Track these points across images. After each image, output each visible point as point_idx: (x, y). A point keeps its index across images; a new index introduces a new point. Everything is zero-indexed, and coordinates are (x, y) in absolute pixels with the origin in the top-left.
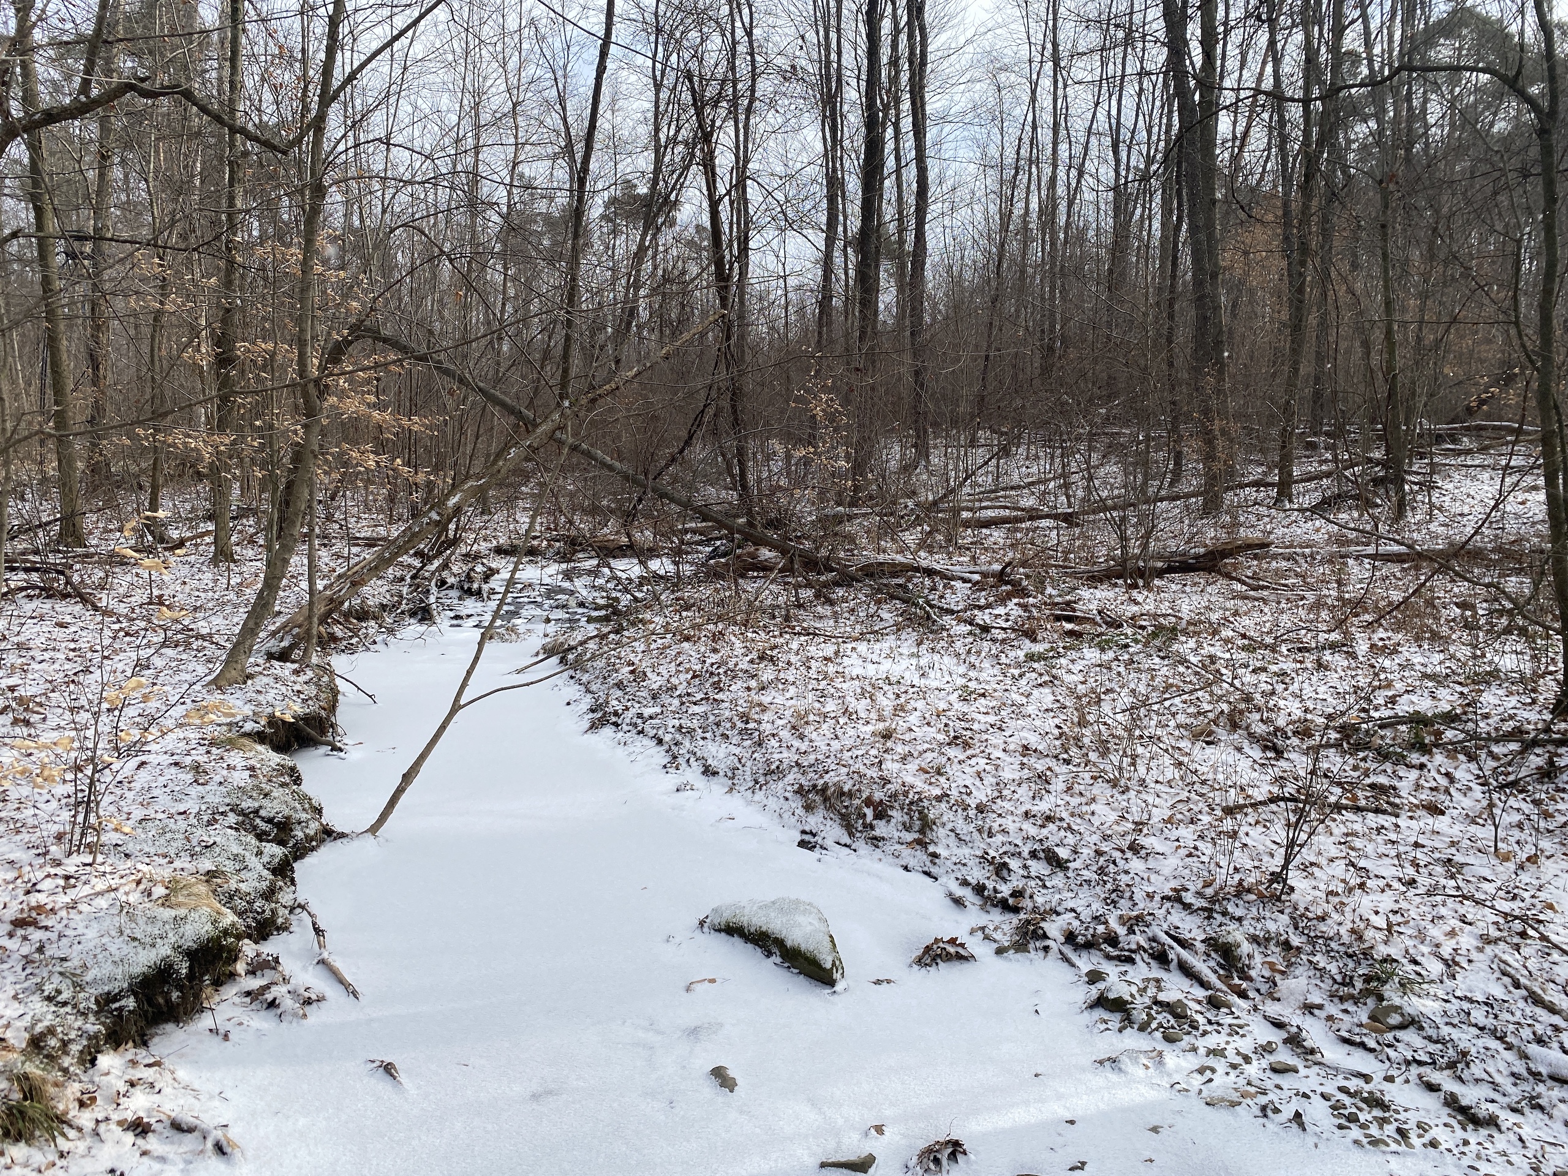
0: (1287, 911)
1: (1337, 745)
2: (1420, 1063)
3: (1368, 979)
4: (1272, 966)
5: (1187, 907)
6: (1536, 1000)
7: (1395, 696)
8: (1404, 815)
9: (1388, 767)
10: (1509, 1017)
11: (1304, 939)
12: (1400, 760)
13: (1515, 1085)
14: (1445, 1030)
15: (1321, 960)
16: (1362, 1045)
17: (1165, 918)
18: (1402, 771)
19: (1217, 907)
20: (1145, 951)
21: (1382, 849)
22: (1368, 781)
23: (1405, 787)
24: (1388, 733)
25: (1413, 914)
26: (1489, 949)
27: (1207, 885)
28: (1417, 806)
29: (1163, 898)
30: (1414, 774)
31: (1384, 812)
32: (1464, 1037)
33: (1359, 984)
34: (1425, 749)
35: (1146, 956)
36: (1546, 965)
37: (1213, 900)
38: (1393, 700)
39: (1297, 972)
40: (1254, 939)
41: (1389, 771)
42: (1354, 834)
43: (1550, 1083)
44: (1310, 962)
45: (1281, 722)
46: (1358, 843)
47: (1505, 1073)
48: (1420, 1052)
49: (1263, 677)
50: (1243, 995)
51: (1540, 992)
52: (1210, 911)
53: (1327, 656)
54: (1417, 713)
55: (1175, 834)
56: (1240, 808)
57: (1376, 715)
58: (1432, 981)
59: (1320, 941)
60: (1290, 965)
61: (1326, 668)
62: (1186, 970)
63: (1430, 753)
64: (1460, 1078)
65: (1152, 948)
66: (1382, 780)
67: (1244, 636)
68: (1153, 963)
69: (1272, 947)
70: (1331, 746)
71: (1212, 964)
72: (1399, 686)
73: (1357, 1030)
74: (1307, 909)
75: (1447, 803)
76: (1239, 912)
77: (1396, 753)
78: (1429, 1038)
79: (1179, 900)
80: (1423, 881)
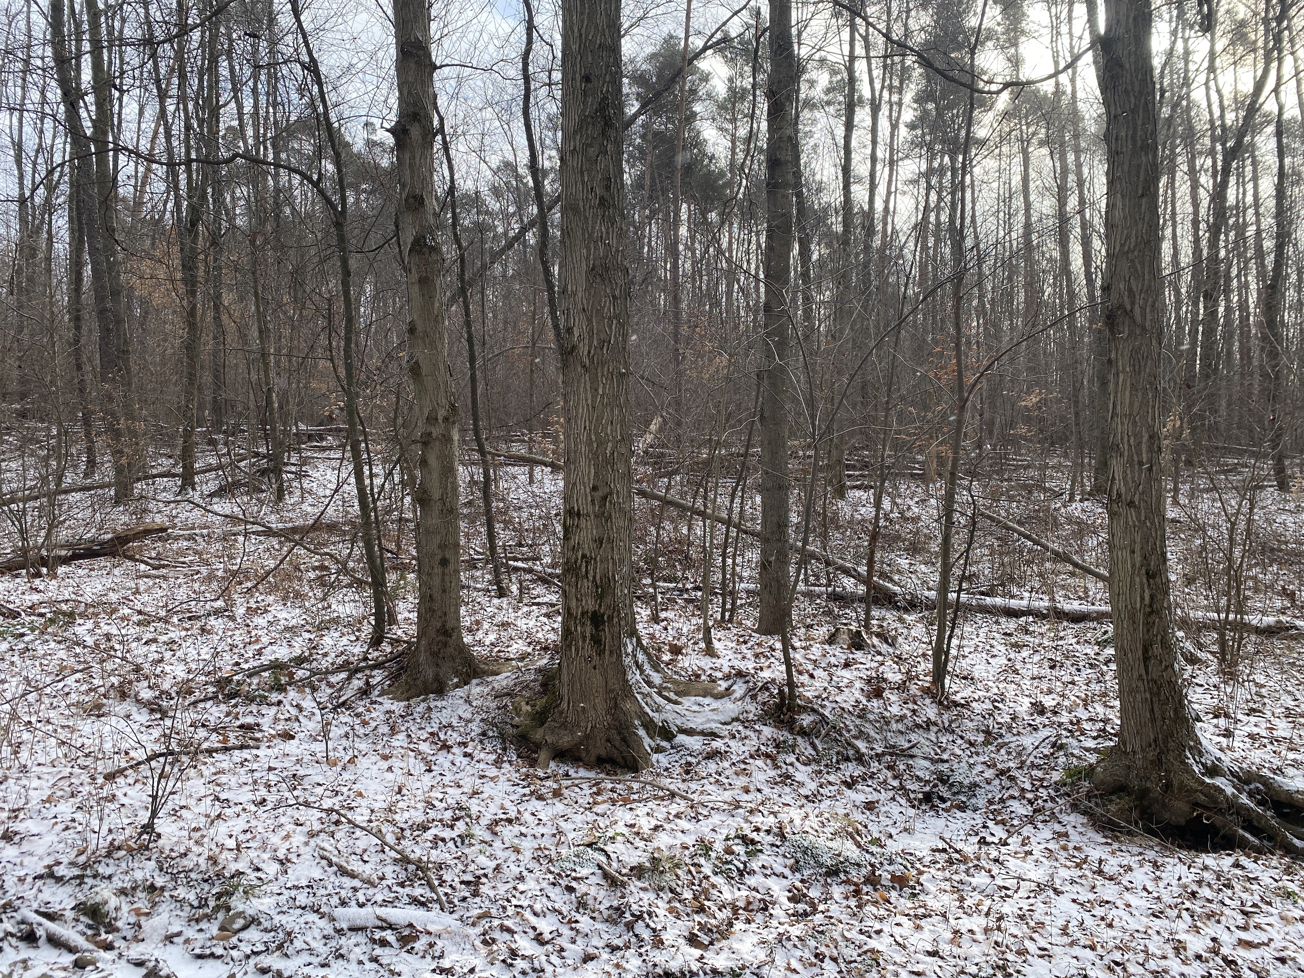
0: (154, 857)
1: (214, 698)
2: (257, 954)
3: (219, 896)
4: (138, 913)
5: (59, 880)
6: (344, 872)
7: (261, 649)
8: (264, 745)
9: (254, 708)
10: (324, 892)
11: (168, 877)
12: (264, 701)
13: (325, 944)
14: (277, 919)
15: (181, 892)
16: (212, 955)
17: (36, 897)
18: (264, 709)
19: (88, 872)
20: (12, 935)
21: (243, 779)
22: (238, 723)
23: (266, 723)
24: (255, 680)
25: (260, 829)
26: (312, 842)
27: (81, 853)
28: (274, 737)
29: (35, 878)
30: (274, 709)
31: (248, 747)
32: (290, 921)
33: (212, 903)
34: (281, 689)
35: (13, 941)
36: (351, 842)
37: (84, 867)
38: (259, 653)
39: (160, 910)
40: (123, 892)
41: (255, 711)
42: (221, 772)
43: (349, 934)
44: (172, 896)
45: (166, 686)
46: (223, 779)
47: (319, 937)
48: (258, 944)
49: (153, 647)
50: (109, 947)
51: (345, 864)
52: (81, 877)
53: (212, 621)
54: (277, 659)
55: (54, 811)
56: (121, 772)
57: (246, 666)
58: (271, 881)
59: (182, 875)
60: (154, 904)
61: (209, 632)
62: (55, 941)
63: (285, 690)
64: (286, 955)
65: (20, 931)
66: (250, 720)
67: (140, 612)
68: (21, 945)
69: (139, 894)
70: (210, 699)
71: (81, 927)
72: (265, 640)
73: (209, 944)
74: (172, 850)
75: (297, 729)
76: (108, 871)
77: (260, 696)
78: (266, 930)
79: (51, 875)
80: (272, 799)
